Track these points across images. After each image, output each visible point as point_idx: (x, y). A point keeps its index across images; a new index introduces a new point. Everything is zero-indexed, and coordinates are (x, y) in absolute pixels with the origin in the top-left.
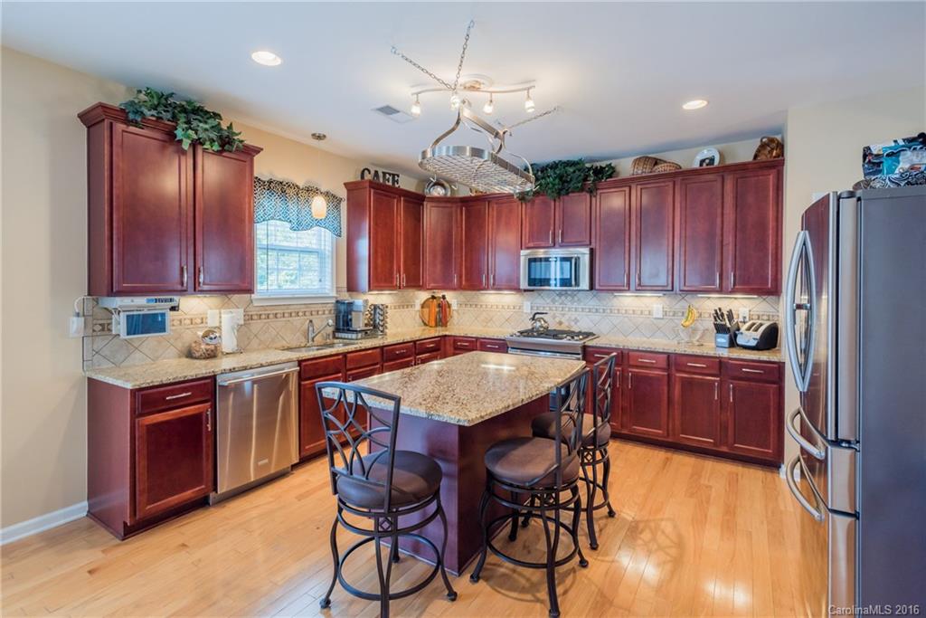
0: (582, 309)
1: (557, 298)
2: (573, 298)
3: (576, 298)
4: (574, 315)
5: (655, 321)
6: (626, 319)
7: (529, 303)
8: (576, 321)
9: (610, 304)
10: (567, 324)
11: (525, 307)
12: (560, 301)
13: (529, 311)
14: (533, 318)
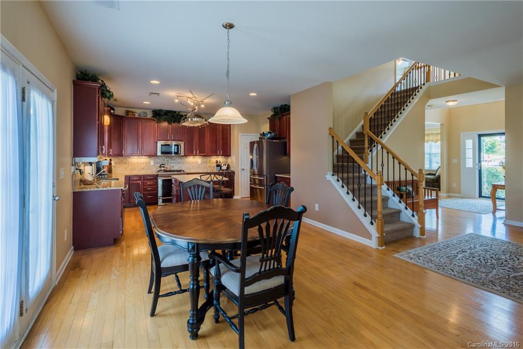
5: (199, 165)
6: (191, 165)
7: (153, 161)
11: (151, 163)
12: (167, 160)
13: (153, 164)
14: (160, 167)
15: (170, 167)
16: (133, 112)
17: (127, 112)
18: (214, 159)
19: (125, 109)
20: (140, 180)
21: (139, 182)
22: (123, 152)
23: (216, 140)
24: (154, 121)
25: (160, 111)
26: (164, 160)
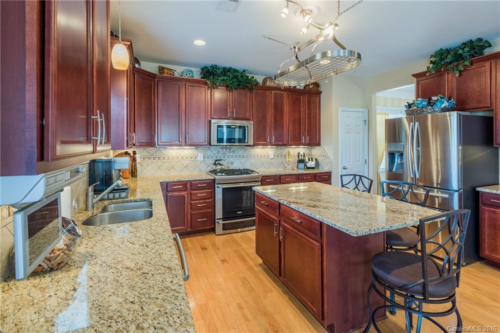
0: (236, 156)
1: (221, 150)
2: (230, 150)
3: (232, 150)
4: (230, 160)
5: (271, 160)
6: (258, 160)
7: (202, 154)
8: (232, 163)
9: (250, 153)
10: (227, 165)
11: (199, 157)
12: (223, 152)
13: (202, 159)
14: (215, 164)
15: (228, 163)
16: (170, 70)
17: (161, 69)
18: (296, 151)
19: (157, 65)
20: (186, 190)
21: (183, 193)
22: (156, 139)
23: (300, 120)
24: (206, 84)
25: (215, 67)
26: (218, 152)
